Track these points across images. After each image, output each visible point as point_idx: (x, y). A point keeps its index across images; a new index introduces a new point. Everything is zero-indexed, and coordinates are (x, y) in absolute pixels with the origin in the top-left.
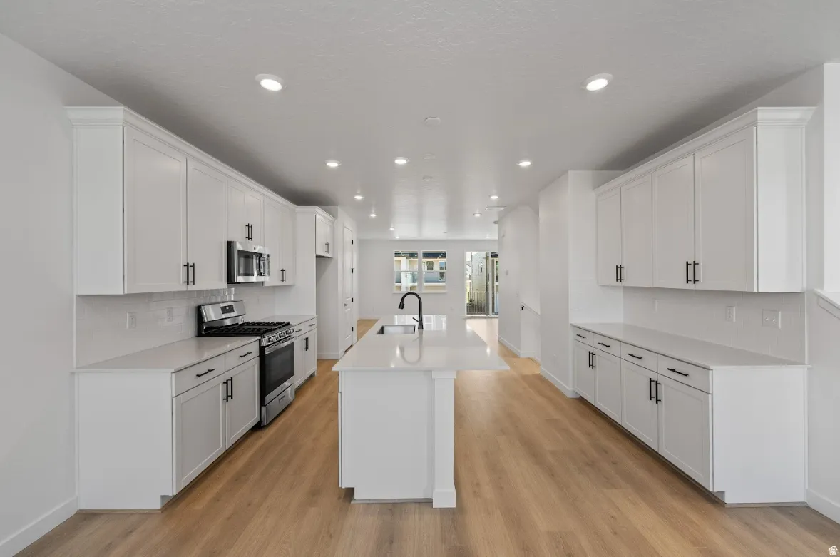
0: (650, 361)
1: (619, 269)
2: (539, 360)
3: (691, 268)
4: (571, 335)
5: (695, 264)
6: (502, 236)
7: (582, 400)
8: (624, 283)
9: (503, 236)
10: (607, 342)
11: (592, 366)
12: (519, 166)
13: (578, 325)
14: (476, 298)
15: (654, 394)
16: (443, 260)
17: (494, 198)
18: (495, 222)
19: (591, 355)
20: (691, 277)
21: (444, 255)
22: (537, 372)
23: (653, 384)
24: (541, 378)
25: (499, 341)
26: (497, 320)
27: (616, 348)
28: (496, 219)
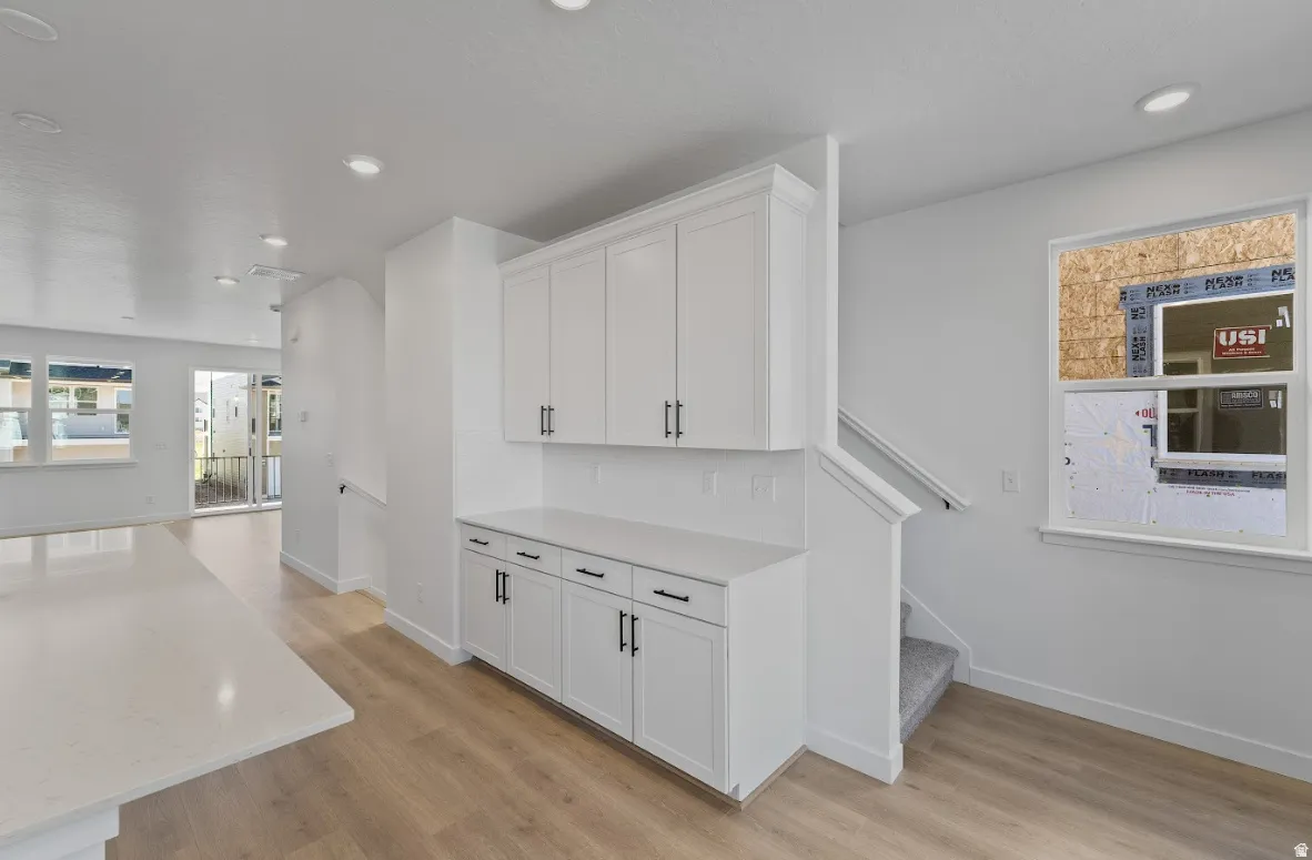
0: (617, 578)
1: (546, 411)
2: (380, 592)
3: (672, 411)
4: (457, 539)
5: (679, 405)
6: (291, 339)
7: (477, 664)
8: (554, 438)
9: (295, 340)
10: (531, 549)
11: (502, 597)
12: (350, 168)
13: (472, 521)
14: (221, 470)
15: (627, 639)
16: (126, 387)
17: (278, 243)
18: (275, 308)
19: (502, 576)
20: (672, 428)
21: (126, 376)
22: (378, 622)
23: (627, 621)
24: (389, 635)
25: (281, 563)
26: (279, 513)
27: (550, 560)
28: (278, 301)
